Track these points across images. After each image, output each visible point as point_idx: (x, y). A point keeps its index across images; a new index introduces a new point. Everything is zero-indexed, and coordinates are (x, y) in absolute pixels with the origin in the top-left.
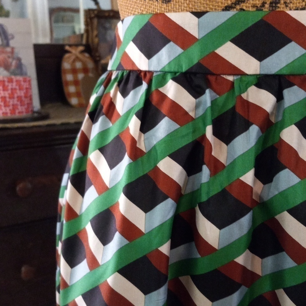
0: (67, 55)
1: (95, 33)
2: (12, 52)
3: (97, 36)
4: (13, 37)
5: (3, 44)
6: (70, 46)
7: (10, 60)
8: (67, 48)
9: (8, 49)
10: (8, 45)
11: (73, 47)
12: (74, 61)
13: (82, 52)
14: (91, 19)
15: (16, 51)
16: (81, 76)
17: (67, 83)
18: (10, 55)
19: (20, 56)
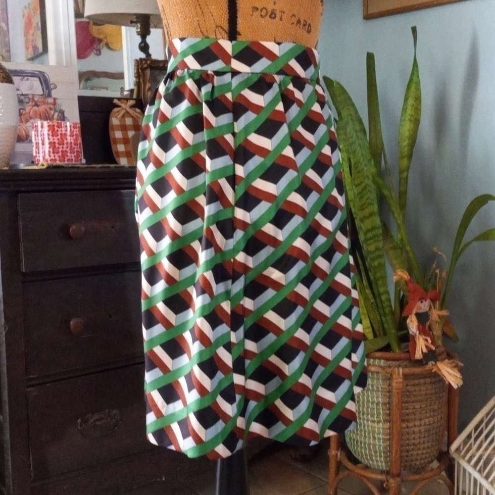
0: (116, 110)
1: (148, 85)
2: (54, 104)
3: (150, 89)
4: (56, 87)
5: (43, 94)
6: (119, 99)
7: (52, 112)
8: (116, 101)
9: (50, 100)
10: (49, 95)
11: (123, 101)
12: (123, 116)
13: (132, 107)
14: (143, 70)
15: (58, 102)
16: (131, 134)
17: (116, 141)
18: (52, 107)
19: (63, 108)
